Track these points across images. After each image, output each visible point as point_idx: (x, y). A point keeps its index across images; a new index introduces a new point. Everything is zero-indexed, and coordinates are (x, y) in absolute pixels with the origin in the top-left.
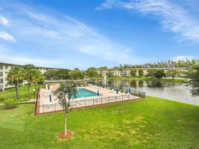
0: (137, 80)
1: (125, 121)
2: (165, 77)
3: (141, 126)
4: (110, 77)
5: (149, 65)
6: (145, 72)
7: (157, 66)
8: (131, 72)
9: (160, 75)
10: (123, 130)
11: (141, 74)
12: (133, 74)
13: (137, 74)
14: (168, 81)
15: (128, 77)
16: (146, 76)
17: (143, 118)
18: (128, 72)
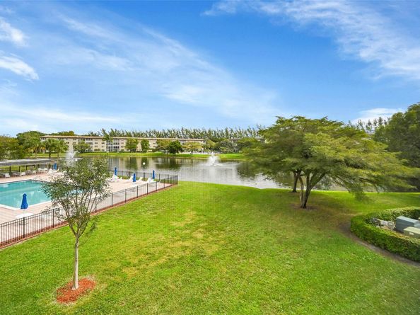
0: (139, 156)
1: (175, 224)
2: (182, 151)
3: (202, 225)
4: (82, 152)
5: (155, 132)
6: (152, 144)
7: (166, 135)
8: (127, 143)
9: (174, 148)
10: (184, 239)
11: (145, 147)
12: (132, 147)
13: (139, 147)
14: (186, 157)
15: (122, 151)
16: (154, 151)
17: (195, 213)
18: (122, 144)
